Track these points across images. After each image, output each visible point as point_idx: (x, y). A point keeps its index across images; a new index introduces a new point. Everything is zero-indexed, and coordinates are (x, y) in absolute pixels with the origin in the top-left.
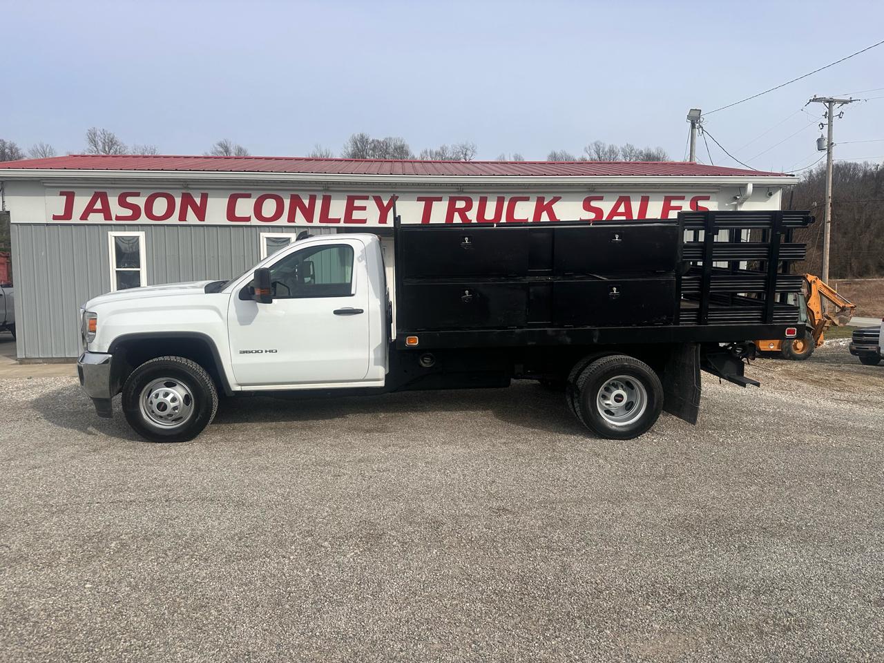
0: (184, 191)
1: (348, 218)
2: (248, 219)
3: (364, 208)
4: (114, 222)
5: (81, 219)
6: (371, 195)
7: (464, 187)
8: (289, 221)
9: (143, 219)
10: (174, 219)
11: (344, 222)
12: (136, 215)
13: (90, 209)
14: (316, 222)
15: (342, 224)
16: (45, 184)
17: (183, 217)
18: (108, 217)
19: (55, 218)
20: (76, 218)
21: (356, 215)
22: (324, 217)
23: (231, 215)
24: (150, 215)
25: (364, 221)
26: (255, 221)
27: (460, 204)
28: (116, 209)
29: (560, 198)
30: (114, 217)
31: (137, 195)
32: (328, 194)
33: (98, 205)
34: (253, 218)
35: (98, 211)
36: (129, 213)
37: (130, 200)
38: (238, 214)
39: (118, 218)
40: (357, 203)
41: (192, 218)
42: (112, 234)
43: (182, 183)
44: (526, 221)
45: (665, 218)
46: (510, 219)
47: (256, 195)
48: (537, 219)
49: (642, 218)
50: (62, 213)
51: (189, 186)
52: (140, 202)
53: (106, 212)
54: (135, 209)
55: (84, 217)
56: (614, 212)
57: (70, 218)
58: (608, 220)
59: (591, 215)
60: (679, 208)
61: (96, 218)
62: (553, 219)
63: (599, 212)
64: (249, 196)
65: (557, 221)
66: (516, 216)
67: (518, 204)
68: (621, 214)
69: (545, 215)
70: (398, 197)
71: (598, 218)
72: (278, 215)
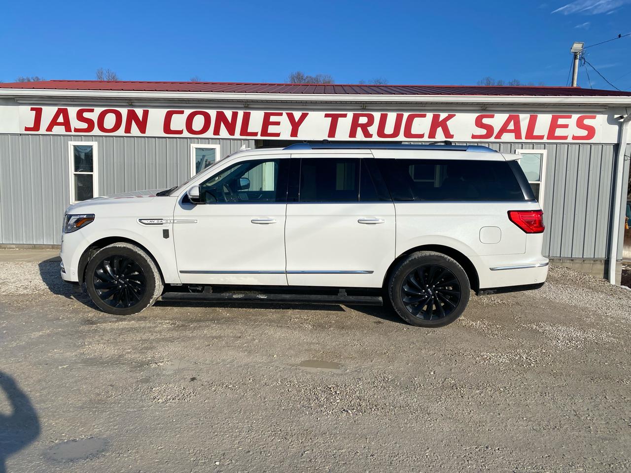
0: (129, 108)
1: (264, 132)
2: (181, 132)
3: (278, 123)
4: (73, 133)
5: (47, 130)
6: (284, 113)
7: (367, 105)
8: (214, 134)
9: (96, 131)
10: (121, 131)
11: (261, 135)
12: (91, 128)
13: (54, 123)
15: (259, 137)
16: (18, 101)
17: (128, 130)
18: (68, 129)
19: (27, 129)
20: (43, 130)
21: (272, 129)
22: (244, 131)
23: (167, 128)
24: (101, 128)
25: (278, 135)
26: (186, 134)
27: (363, 120)
28: (75, 123)
29: (455, 115)
30: (73, 130)
31: (92, 111)
32: (248, 111)
33: (61, 119)
34: (185, 131)
35: (60, 124)
36: (85, 126)
37: (85, 115)
38: (172, 128)
39: (76, 130)
40: (273, 119)
41: (135, 130)
42: (71, 143)
43: (127, 101)
44: (422, 136)
45: (551, 135)
46: (408, 134)
47: (188, 112)
48: (432, 134)
49: (530, 135)
50: (32, 126)
51: (133, 104)
52: (94, 116)
53: (67, 124)
54: (90, 122)
55: (50, 129)
56: (504, 129)
57: (38, 130)
58: (499, 136)
59: (483, 132)
60: (566, 126)
61: (59, 130)
62: (447, 133)
63: (490, 129)
64: (182, 112)
65: (452, 137)
66: (413, 132)
67: (416, 120)
68: (510, 131)
69: (440, 130)
70: (307, 114)
71: (488, 135)
72: (205, 129)
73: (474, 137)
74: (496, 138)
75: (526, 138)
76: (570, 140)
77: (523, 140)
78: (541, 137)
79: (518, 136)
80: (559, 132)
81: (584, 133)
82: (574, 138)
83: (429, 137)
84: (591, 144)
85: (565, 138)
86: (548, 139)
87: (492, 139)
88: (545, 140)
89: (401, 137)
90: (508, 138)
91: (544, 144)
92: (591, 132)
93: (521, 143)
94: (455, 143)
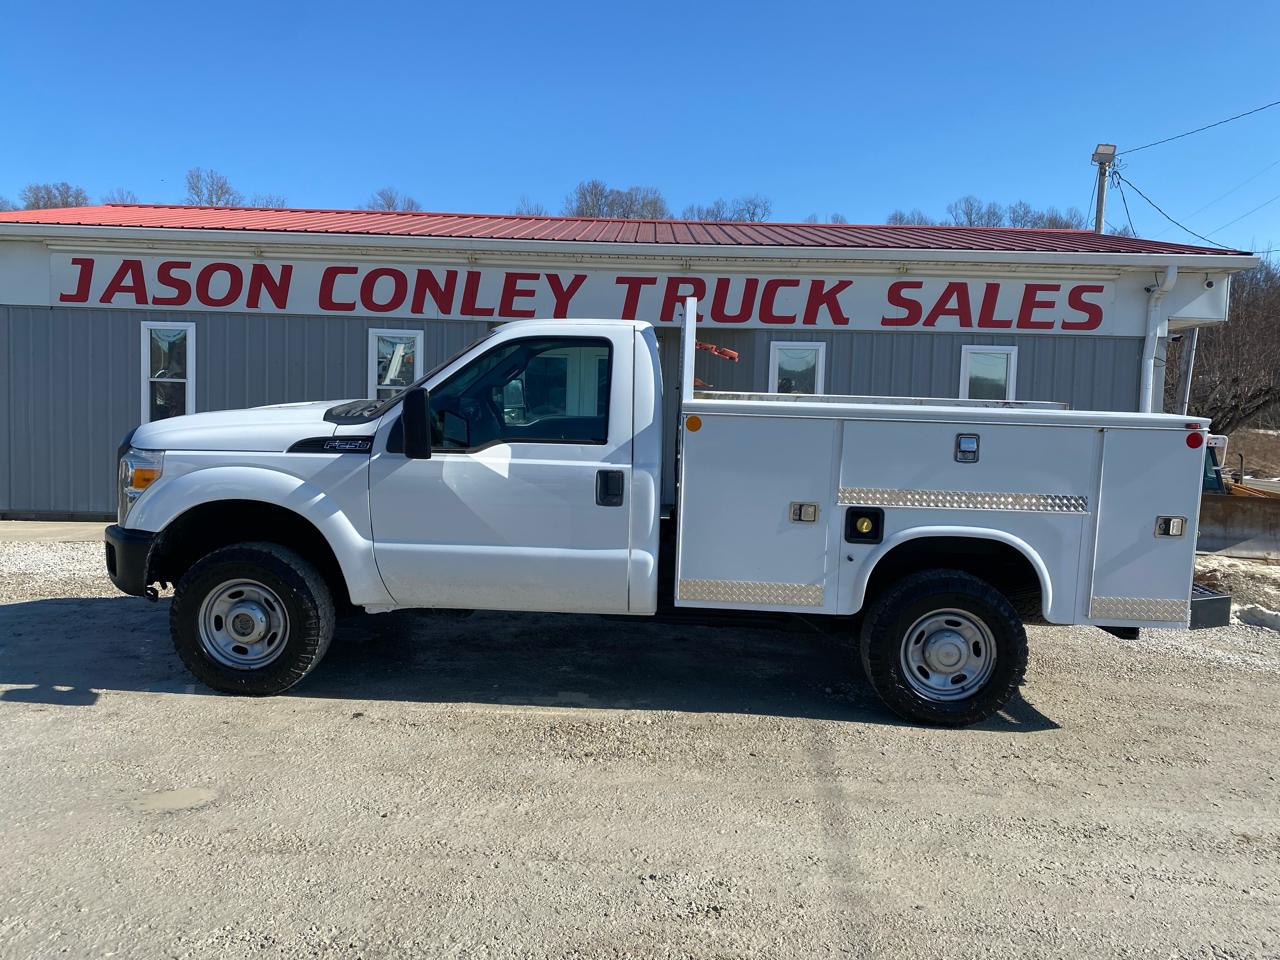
0: (258, 262)
1: (506, 308)
2: (351, 307)
3: (530, 293)
4: (150, 306)
5: (101, 301)
6: (543, 272)
7: (691, 262)
8: (414, 310)
9: (194, 304)
10: (240, 305)
11: (500, 315)
12: (184, 297)
13: (115, 287)
14: (455, 314)
15: (495, 318)
16: (50, 247)
17: (253, 301)
18: (141, 298)
19: (64, 298)
20: (94, 300)
21: (519, 303)
22: (469, 306)
23: (325, 300)
24: (204, 298)
25: (531, 314)
26: (361, 311)
27: (686, 290)
28: (154, 288)
29: (851, 282)
30: (150, 300)
31: (187, 265)
32: (475, 269)
34: (360, 306)
35: (127, 289)
36: (172, 293)
37: (175, 273)
38: (336, 298)
39: (156, 301)
40: (522, 285)
41: (266, 303)
42: (146, 327)
43: (253, 249)
44: (792, 320)
45: (1024, 320)
46: (767, 315)
47: (364, 270)
48: (810, 316)
49: (986, 319)
50: (73, 291)
51: (264, 254)
52: (190, 276)
53: (139, 290)
54: (183, 287)
55: (107, 297)
56: (940, 309)
57: (85, 299)
58: (930, 321)
59: (902, 313)
60: (1050, 305)
61: (124, 300)
62: (838, 317)
63: (914, 308)
64: (354, 271)
65: (845, 321)
66: (777, 311)
67: (781, 291)
68: (951, 312)
69: (824, 310)
70: (586, 276)
71: (913, 318)
72: (397, 301)
73: (885, 322)
74: (926, 324)
75: (980, 325)
76: (1057, 330)
77: (975, 329)
78: (1007, 324)
79: (966, 321)
80: (1038, 315)
81: (1083, 317)
82: (1066, 326)
83: (806, 321)
84: (1094, 338)
85: (1049, 325)
86: (1018, 326)
87: (919, 327)
88: (1014, 329)
89: (754, 322)
90: (948, 324)
91: (1012, 336)
92: (1095, 315)
93: (972, 335)
94: (851, 333)
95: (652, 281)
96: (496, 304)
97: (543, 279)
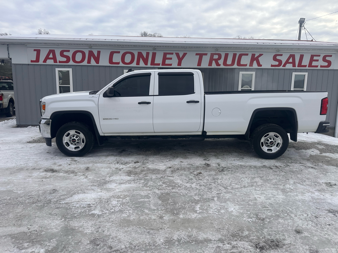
0: (90, 50)
1: (164, 63)
2: (118, 63)
3: (171, 59)
4: (58, 64)
5: (43, 62)
6: (174, 52)
7: (218, 49)
8: (137, 64)
9: (71, 63)
10: (85, 63)
11: (162, 65)
12: (68, 61)
13: (47, 58)
14: (149, 65)
15: (161, 66)
16: (27, 46)
17: (89, 62)
18: (55, 61)
19: (32, 61)
20: (41, 62)
21: (167, 62)
22: (153, 63)
23: (111, 61)
24: (74, 61)
25: (171, 65)
26: (121, 64)
27: (216, 57)
28: (59, 58)
29: (263, 54)
30: (58, 62)
31: (69, 51)
32: (155, 52)
33: (51, 56)
34: (121, 63)
35: (51, 59)
36: (65, 59)
37: (65, 53)
38: (114, 61)
39: (60, 62)
40: (168, 56)
41: (93, 62)
42: (57, 70)
43: (89, 46)
44: (246, 65)
45: (310, 65)
46: (239, 64)
47: (122, 52)
48: (251, 64)
49: (300, 65)
50: (35, 59)
51: (92, 47)
52: (70, 54)
53: (55, 59)
54: (68, 58)
55: (45, 61)
56: (287, 62)
57: (38, 62)
58: (284, 66)
59: (277, 63)
60: (317, 60)
61: (50, 62)
62: (259, 64)
63: (280, 62)
64: (119, 52)
65: (261, 66)
66: (242, 63)
67: (243, 57)
68: (290, 63)
69: (255, 62)
70: (187, 53)
71: (279, 65)
72: (132, 62)
73: (272, 66)
74: (283, 66)
75: (298, 67)
76: (319, 68)
77: (297, 68)
78: (305, 66)
79: (294, 65)
80: (314, 63)
81: (326, 64)
82: (321, 66)
83: (250, 66)
84: (328, 70)
85: (317, 66)
87: (281, 67)
88: (307, 68)
89: (235, 66)
90: (289, 66)
91: (306, 69)
92: (330, 63)
93: (295, 69)
94: (262, 69)
95: (206, 54)
96: (161, 62)
97: (174, 54)
